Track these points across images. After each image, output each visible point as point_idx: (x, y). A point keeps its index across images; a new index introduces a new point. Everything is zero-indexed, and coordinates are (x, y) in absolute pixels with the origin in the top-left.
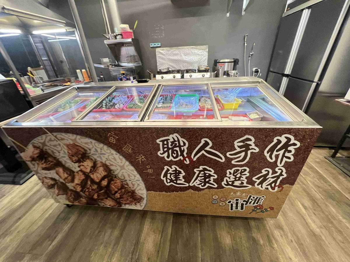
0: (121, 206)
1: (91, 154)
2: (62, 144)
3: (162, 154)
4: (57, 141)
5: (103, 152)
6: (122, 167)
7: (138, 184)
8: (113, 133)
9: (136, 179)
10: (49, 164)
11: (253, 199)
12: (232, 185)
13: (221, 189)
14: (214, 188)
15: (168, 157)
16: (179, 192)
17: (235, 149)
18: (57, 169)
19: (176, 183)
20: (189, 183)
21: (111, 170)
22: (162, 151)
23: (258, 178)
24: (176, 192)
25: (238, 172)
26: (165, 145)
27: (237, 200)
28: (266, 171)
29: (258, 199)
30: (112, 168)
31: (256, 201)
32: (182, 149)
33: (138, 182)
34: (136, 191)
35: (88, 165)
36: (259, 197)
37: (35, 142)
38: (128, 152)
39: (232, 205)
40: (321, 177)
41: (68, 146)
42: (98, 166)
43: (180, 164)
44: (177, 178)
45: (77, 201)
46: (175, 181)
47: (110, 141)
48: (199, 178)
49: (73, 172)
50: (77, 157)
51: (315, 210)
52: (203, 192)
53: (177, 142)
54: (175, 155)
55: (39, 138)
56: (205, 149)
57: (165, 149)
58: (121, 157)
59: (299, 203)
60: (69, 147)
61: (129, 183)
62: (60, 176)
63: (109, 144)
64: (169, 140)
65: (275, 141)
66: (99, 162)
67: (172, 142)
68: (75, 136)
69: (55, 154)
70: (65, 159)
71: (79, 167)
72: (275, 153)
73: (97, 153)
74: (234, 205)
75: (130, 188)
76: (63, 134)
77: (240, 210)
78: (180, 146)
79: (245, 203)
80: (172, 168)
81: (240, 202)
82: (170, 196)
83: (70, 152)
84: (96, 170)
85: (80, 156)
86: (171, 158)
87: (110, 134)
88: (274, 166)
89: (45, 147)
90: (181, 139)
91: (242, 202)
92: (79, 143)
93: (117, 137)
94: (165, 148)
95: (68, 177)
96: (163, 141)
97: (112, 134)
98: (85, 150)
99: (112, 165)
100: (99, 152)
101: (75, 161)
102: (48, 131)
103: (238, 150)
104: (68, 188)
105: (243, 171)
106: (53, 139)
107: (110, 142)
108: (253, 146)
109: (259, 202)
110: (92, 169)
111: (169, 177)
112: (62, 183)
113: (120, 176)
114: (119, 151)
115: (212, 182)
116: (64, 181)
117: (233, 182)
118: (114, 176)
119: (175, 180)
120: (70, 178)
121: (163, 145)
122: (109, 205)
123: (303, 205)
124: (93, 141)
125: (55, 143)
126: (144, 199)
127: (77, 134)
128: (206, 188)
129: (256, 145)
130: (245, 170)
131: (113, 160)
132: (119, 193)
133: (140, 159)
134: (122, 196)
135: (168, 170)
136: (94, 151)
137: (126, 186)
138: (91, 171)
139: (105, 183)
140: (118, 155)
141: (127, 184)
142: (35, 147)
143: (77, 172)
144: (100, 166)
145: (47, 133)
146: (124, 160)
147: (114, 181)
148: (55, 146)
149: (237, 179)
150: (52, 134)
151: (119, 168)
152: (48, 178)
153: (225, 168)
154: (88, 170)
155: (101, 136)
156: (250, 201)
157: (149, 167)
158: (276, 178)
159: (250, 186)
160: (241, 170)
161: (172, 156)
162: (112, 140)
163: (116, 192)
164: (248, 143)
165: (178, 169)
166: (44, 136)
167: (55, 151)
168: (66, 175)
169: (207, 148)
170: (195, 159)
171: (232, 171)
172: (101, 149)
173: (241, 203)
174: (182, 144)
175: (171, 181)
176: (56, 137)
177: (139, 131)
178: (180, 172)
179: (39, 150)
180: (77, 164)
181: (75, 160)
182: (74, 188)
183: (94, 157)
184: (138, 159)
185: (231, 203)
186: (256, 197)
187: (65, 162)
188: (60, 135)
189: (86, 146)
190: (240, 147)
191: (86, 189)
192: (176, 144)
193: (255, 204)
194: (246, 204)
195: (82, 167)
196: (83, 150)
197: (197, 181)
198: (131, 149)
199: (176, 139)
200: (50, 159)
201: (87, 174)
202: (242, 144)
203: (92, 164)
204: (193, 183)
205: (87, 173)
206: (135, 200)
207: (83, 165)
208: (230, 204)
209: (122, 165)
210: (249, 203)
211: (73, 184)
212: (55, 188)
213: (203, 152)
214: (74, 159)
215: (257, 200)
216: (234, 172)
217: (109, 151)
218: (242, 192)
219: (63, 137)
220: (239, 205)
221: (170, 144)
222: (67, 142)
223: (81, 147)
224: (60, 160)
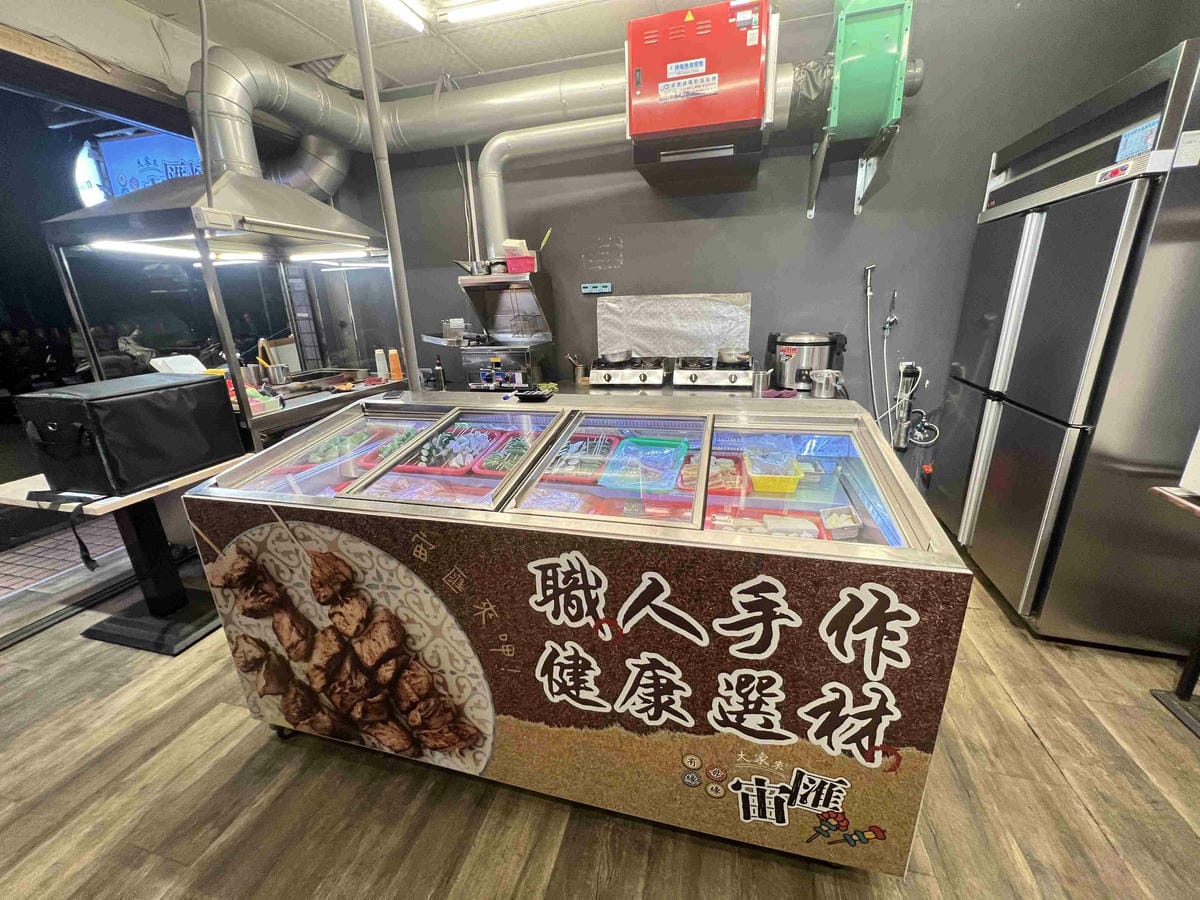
0: (421, 754)
1: (366, 584)
2: (302, 551)
3: (540, 604)
4: (293, 542)
5: (395, 582)
6: (437, 631)
7: (475, 689)
8: (424, 535)
9: (470, 670)
10: (263, 599)
11: (811, 786)
12: (738, 726)
13: (705, 734)
14: (685, 729)
15: (556, 615)
16: (586, 729)
17: (736, 613)
18: (277, 617)
19: (576, 698)
20: (613, 702)
21: (409, 636)
22: (539, 597)
23: (815, 713)
24: (576, 726)
25: (751, 686)
26: (550, 578)
27: (760, 782)
28: (834, 690)
29: (827, 787)
30: (412, 629)
31: (823, 797)
32: (593, 597)
33: (474, 682)
34: (468, 711)
35: (353, 611)
36: (829, 783)
37: (245, 539)
38: (457, 590)
39: (745, 797)
40: (1124, 764)
41: (315, 556)
42: (378, 619)
43: (587, 637)
44: (579, 683)
45: (307, 721)
46: (574, 692)
47: (414, 554)
48: (640, 691)
49: (315, 630)
50: (332, 588)
51: (1071, 881)
52: (655, 737)
53: (579, 576)
54: (573, 612)
55: (256, 530)
56: (653, 602)
57: (550, 592)
58: (437, 601)
59: (1015, 846)
60: (318, 560)
61: (451, 680)
62: (280, 638)
63: (410, 562)
64: (559, 566)
65: (844, 600)
66: (381, 609)
67: (568, 575)
68: (336, 533)
69: (282, 575)
70: (301, 591)
71: (331, 616)
72: (851, 637)
73: (380, 584)
74: (754, 801)
75: (451, 696)
76: (311, 526)
77: (774, 822)
78: (587, 588)
79: (785, 797)
80: (564, 649)
81: (772, 791)
82: (557, 739)
83: (317, 573)
84: (369, 632)
85: (338, 587)
86: (563, 618)
87: (417, 535)
88: (854, 676)
89: (264, 555)
90: (589, 568)
91: (777, 794)
92: (342, 553)
93: (434, 547)
94: (550, 587)
95: (298, 642)
96: (543, 568)
97: (421, 536)
98: (354, 573)
99: (411, 621)
100: (385, 581)
101: (322, 600)
102: (279, 515)
103: (744, 615)
104: (293, 675)
105: (764, 681)
106: (285, 536)
107: (414, 557)
108: (784, 608)
109: (833, 799)
110: (362, 626)
111: (556, 676)
112: (280, 657)
113: (427, 655)
114: (432, 583)
115: (677, 706)
116: (285, 654)
117: (740, 716)
118: (413, 654)
119: (572, 688)
120: (302, 645)
121: (545, 578)
122: (390, 747)
123: (1028, 855)
124: (376, 551)
125: (289, 546)
126: (485, 739)
127: (341, 529)
128: (662, 727)
129: (792, 607)
130: (772, 681)
131: (415, 607)
132: (420, 711)
133: (483, 613)
134: (426, 721)
135: (555, 654)
136: (374, 579)
137: (441, 690)
138: (358, 633)
139: (386, 672)
140: (431, 593)
141: (445, 685)
142: (240, 551)
143: (323, 632)
144: (382, 622)
145: (277, 521)
146: (443, 609)
147: (410, 669)
148: (286, 553)
149: (751, 707)
150: (287, 525)
151: (429, 634)
152: (251, 641)
153: (713, 665)
154: (351, 630)
155: (395, 540)
156: (802, 791)
157: (504, 637)
158: (870, 719)
159: (794, 738)
160: (761, 679)
161: (567, 613)
162: (421, 553)
163: (413, 706)
164: (769, 596)
165: (582, 653)
166: (267, 527)
167: (283, 567)
168: (295, 637)
169: (659, 601)
170: (626, 630)
171: (733, 679)
172: (391, 575)
173: (773, 796)
174: (592, 582)
175: (564, 688)
176: (293, 531)
177: (487, 536)
178: (587, 666)
179: (247, 560)
180: (327, 609)
181: (325, 597)
182: (308, 676)
183: (369, 594)
184: (478, 610)
185: (743, 790)
186: (818, 782)
187: (301, 598)
188: (301, 528)
189: (358, 561)
190: (748, 606)
191: (336, 684)
192: (577, 580)
193: (821, 809)
194: (790, 803)
195: (337, 618)
196: (347, 572)
197: (635, 698)
198: (462, 581)
199: (577, 567)
200: (267, 587)
201: (347, 639)
202: (750, 598)
203: (364, 611)
204: (624, 703)
205: (347, 636)
206: (462, 738)
207: (341, 614)
208: (739, 792)
209: (435, 623)
210: (799, 798)
211: (306, 666)
212: (259, 671)
213: (647, 610)
214: (322, 595)
215: (824, 791)
216: (741, 685)
217: (408, 582)
218: (773, 755)
219: (307, 533)
220: (770, 803)
221: (561, 577)
222: (313, 546)
223: (344, 562)
224: (290, 592)
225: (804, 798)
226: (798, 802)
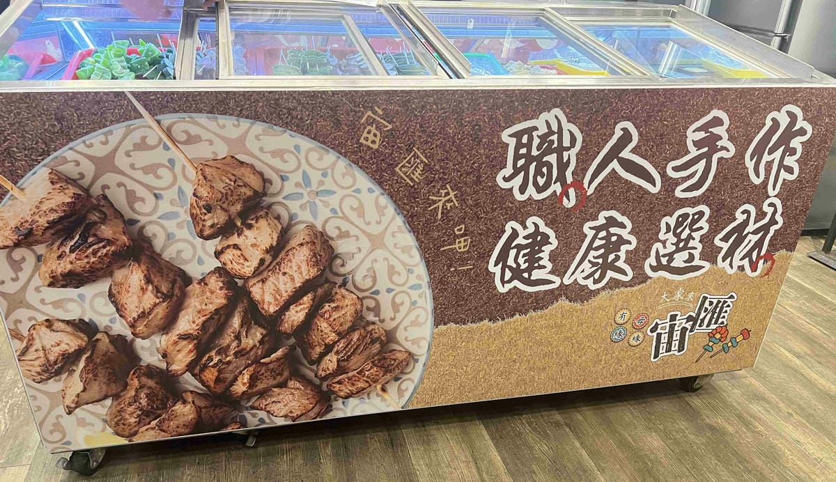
0: (329, 409)
1: (285, 193)
2: (180, 160)
3: (506, 179)
4: (166, 148)
5: (329, 184)
6: (377, 242)
7: (414, 303)
8: (380, 112)
9: (413, 280)
10: (95, 253)
11: (709, 308)
12: (668, 269)
13: (639, 284)
14: (625, 284)
15: (523, 189)
16: (532, 313)
17: (687, 152)
18: (119, 275)
19: (529, 282)
20: (561, 275)
21: (337, 256)
22: (508, 171)
23: (725, 239)
24: (521, 313)
25: (685, 224)
26: (523, 146)
27: (673, 318)
28: (743, 213)
29: (720, 305)
30: (342, 246)
31: (715, 316)
32: (565, 159)
33: (415, 294)
34: (400, 335)
35: (260, 237)
36: (722, 300)
37: (70, 155)
38: (412, 179)
39: (659, 335)
41: (202, 168)
42: (294, 242)
43: (550, 210)
44: (533, 262)
45: (154, 423)
46: (526, 275)
47: (362, 141)
48: (593, 253)
49: (187, 280)
50: (225, 210)
52: (595, 302)
53: (555, 137)
54: (541, 181)
55: (96, 138)
56: (620, 156)
57: (521, 162)
58: (384, 200)
60: (207, 170)
61: (385, 300)
62: (120, 309)
63: (354, 152)
64: (536, 129)
65: (769, 123)
66: (302, 226)
67: (543, 138)
68: (245, 123)
69: (137, 206)
70: (171, 225)
71: (218, 254)
72: (766, 158)
73: (305, 192)
74: (664, 338)
75: (382, 321)
76: (202, 119)
77: (676, 353)
78: (560, 150)
79: (689, 325)
80: (525, 227)
81: (681, 323)
82: (499, 333)
83: (204, 192)
84: (279, 264)
85: (238, 207)
86: (531, 190)
87: (370, 113)
88: (760, 194)
89: (110, 179)
90: (567, 126)
91: (683, 325)
92: (252, 155)
93: (390, 127)
94: (522, 157)
95: (156, 305)
96: (518, 135)
97: (375, 113)
98: (266, 181)
99: (344, 235)
100: (314, 187)
101: (207, 232)
102: (145, 106)
103: (694, 152)
104: (138, 359)
105: (696, 217)
106: (151, 141)
107: (361, 145)
108: (724, 142)
109: (722, 315)
110: (268, 258)
111: (511, 262)
112: (118, 341)
113: (358, 278)
114: (381, 177)
115: (620, 264)
116: (128, 333)
117: (671, 256)
118: (339, 280)
119: (524, 271)
120: (161, 311)
121: (519, 145)
122: (286, 416)
124: (306, 143)
125: (159, 156)
126: (417, 361)
127: (256, 117)
128: (603, 288)
129: (731, 139)
130: (701, 214)
131: (353, 216)
132: (337, 353)
133: (440, 204)
134: (345, 363)
135: (515, 234)
136: (298, 185)
137: (371, 317)
138: (257, 272)
139: (296, 315)
140: (377, 190)
141: (376, 310)
142: (59, 179)
143: (203, 282)
144: (302, 245)
145: (141, 116)
146: (391, 209)
147: (333, 301)
148: (151, 169)
149: (681, 245)
150: (158, 122)
151: (365, 244)
152: (62, 326)
153: (660, 211)
154: (248, 269)
155: (337, 123)
156: (702, 316)
157: (460, 230)
158: (762, 233)
159: (707, 265)
160: (694, 215)
161: (535, 184)
162: (371, 137)
163: (329, 348)
164: (715, 130)
165: (543, 228)
166: (118, 130)
167: (141, 192)
168: (149, 299)
169: (626, 154)
170: (590, 192)
171: (672, 221)
172: (324, 175)
173: (680, 328)
174: (566, 143)
175: (517, 274)
176: (168, 133)
177: (461, 102)
178: (546, 240)
179: (72, 190)
180: (213, 245)
181: (212, 226)
182: (165, 356)
183: (287, 209)
184: (435, 202)
185: (658, 331)
186: (715, 301)
187: (169, 236)
188: (182, 124)
189: (276, 163)
190: (698, 144)
191: (213, 353)
192: (553, 142)
193: (713, 327)
194: (691, 331)
195: (229, 256)
196: (255, 182)
197: (586, 265)
198: (421, 167)
199: (555, 128)
200: (106, 231)
201: (240, 282)
202: (702, 135)
203: (275, 237)
204: (573, 273)
205: (241, 277)
206: (387, 370)
207: (236, 247)
208: (655, 334)
209: (374, 230)
210: (699, 321)
211: (162, 341)
212: (72, 372)
213: (615, 165)
214: (209, 223)
215: (717, 311)
216: (678, 224)
217: (348, 181)
218: (688, 287)
219: (194, 130)
220: (676, 336)
221: (536, 141)
222: (203, 151)
223: (252, 167)
224: (150, 231)
225: (703, 320)
226: (697, 327)
